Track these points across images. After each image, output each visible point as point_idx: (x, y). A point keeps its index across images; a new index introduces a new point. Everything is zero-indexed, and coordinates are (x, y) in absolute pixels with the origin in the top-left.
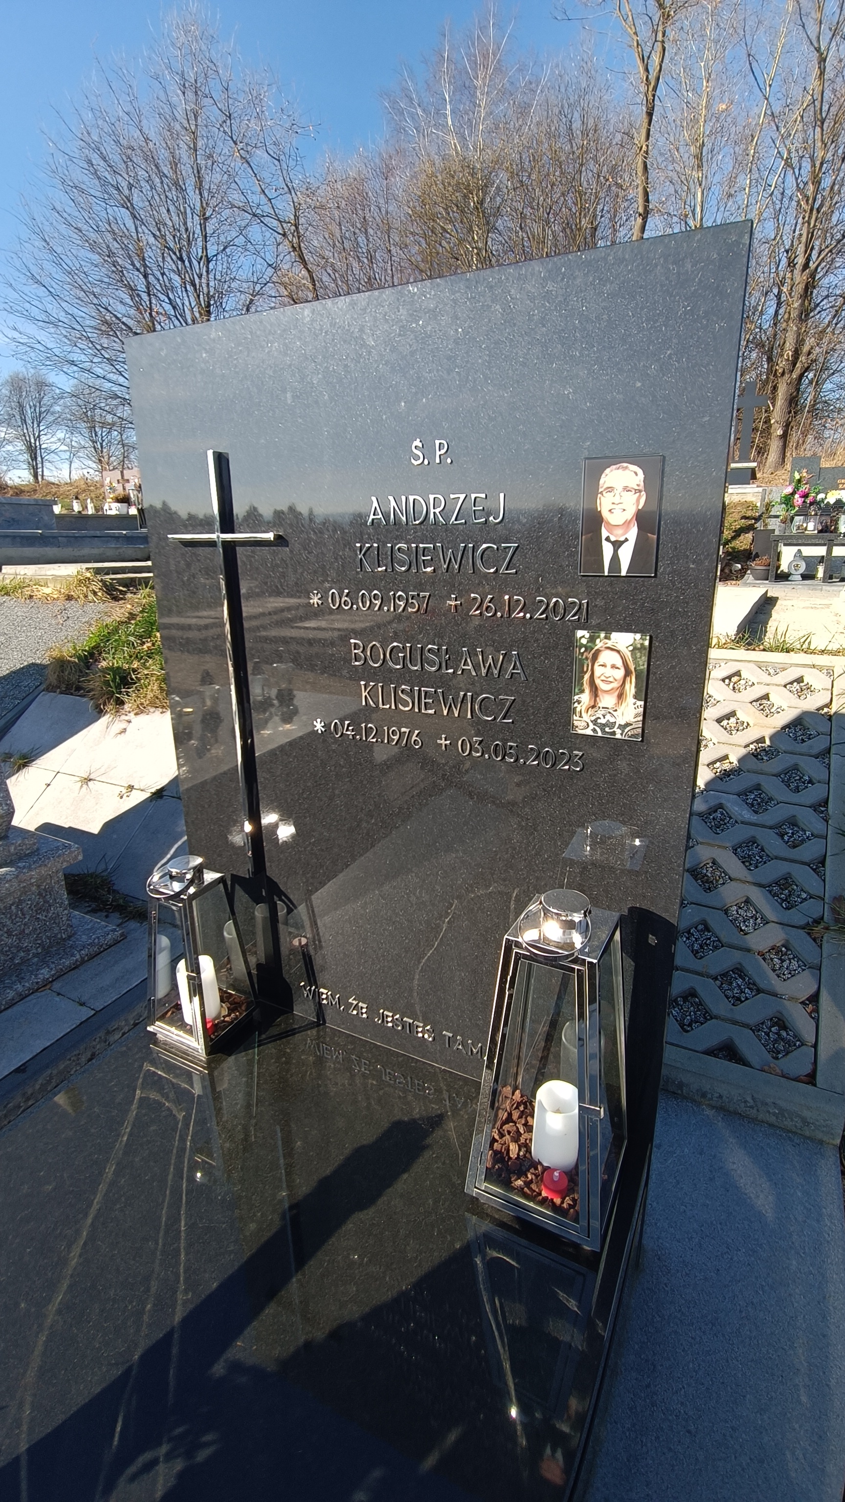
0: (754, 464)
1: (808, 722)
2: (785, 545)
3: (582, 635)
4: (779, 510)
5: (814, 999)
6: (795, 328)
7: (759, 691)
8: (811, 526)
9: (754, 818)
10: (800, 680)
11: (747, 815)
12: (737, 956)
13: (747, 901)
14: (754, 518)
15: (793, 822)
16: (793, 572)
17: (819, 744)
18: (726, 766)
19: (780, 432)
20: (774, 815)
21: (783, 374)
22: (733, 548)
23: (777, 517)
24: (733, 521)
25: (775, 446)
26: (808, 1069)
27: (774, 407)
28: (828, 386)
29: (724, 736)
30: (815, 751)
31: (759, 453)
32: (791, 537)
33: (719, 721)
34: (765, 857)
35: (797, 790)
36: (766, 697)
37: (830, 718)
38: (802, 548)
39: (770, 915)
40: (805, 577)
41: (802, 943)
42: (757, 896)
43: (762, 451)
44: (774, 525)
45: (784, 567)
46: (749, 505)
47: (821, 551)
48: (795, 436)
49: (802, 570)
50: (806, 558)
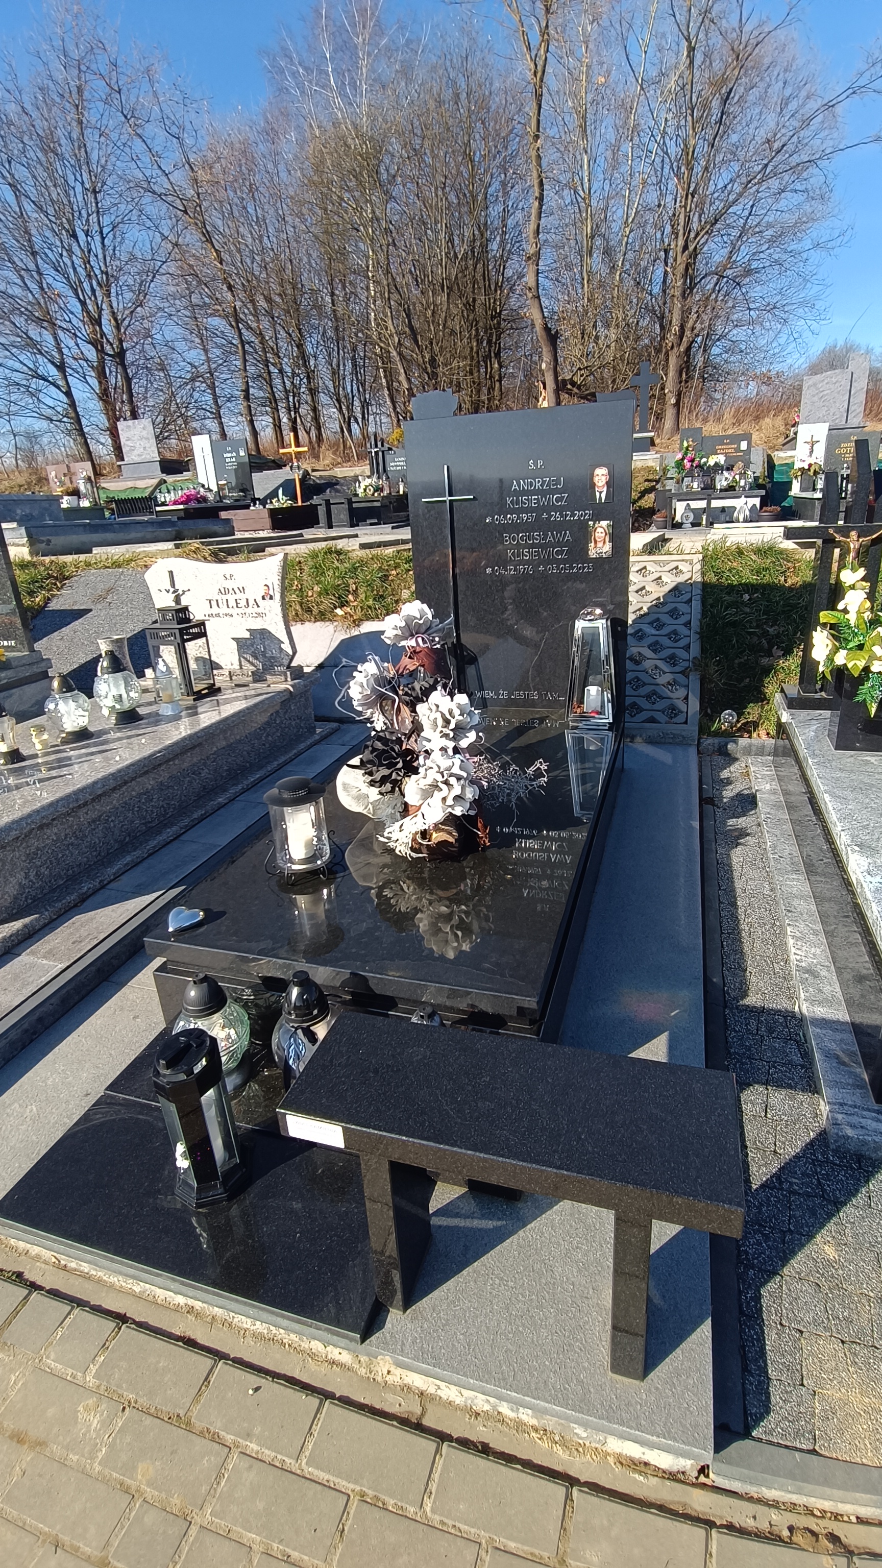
0: (652, 434)
1: (681, 587)
2: (678, 500)
3: (591, 523)
4: (672, 473)
5: (686, 698)
6: (679, 305)
7: (656, 575)
8: (695, 485)
9: (657, 633)
10: (677, 568)
11: (654, 632)
12: (653, 687)
13: (656, 667)
14: (655, 481)
15: (675, 632)
16: (685, 521)
17: (686, 597)
18: (642, 613)
19: (673, 401)
20: (665, 631)
21: (672, 348)
22: (640, 507)
23: (672, 478)
24: (639, 484)
25: (670, 413)
26: (684, 720)
27: (666, 375)
28: (715, 350)
29: (641, 599)
30: (684, 600)
31: (657, 418)
32: (680, 494)
33: (637, 592)
34: (663, 648)
35: (676, 618)
36: (660, 578)
37: (691, 585)
38: (690, 503)
39: (666, 670)
40: (694, 525)
41: (681, 678)
42: (660, 664)
43: (659, 417)
44: (670, 485)
45: (678, 518)
46: (650, 470)
47: (702, 504)
48: (686, 401)
49: (691, 520)
50: (693, 510)
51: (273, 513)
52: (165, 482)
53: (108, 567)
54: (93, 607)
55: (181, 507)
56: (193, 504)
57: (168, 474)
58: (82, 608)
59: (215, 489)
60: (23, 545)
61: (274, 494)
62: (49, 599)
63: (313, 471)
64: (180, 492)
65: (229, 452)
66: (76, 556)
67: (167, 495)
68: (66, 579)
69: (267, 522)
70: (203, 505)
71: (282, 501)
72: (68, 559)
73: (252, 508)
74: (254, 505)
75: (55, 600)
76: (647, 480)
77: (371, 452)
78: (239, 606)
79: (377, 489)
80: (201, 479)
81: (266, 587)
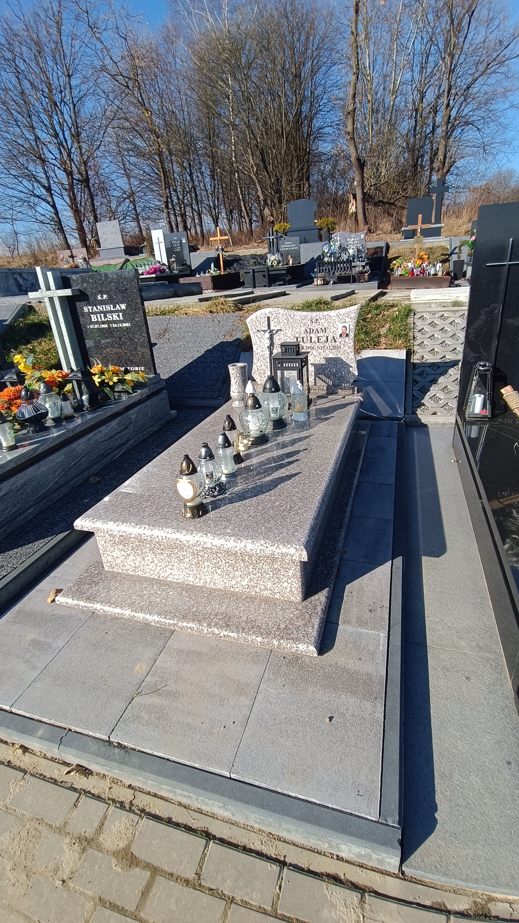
6: (444, 143)
21: (438, 170)
51: (213, 279)
56: (159, 275)
57: (130, 255)
59: (167, 264)
64: (147, 266)
65: (176, 240)
70: (164, 274)
71: (215, 272)
73: (197, 276)
74: (199, 274)
76: (442, 255)
77: (270, 239)
78: (320, 341)
79: (279, 262)
80: (158, 258)
81: (344, 328)
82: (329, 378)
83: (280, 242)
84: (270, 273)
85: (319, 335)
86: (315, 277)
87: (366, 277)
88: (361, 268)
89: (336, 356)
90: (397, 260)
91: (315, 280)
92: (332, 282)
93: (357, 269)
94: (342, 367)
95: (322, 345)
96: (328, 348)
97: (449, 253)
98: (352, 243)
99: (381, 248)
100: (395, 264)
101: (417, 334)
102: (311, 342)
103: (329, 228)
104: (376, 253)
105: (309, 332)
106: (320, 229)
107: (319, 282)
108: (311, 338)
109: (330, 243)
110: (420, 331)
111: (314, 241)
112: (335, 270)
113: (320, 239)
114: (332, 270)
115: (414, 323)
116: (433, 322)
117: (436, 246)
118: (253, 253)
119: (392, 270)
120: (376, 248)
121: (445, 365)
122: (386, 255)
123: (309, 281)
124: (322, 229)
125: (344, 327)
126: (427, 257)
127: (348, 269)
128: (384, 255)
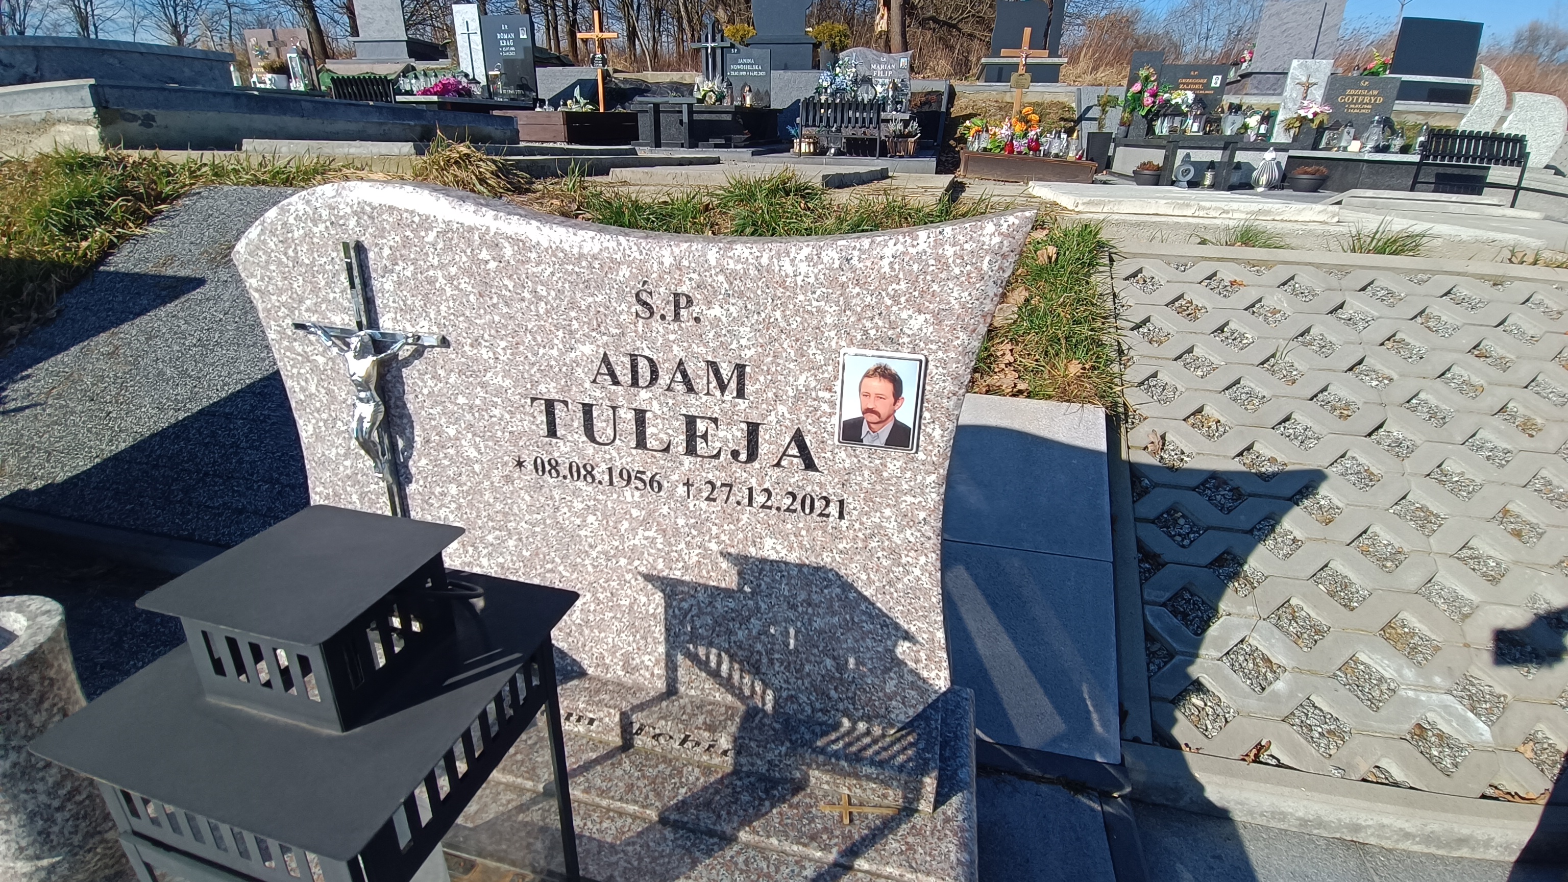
40: (1192, 184)
49: (1189, 177)
50: (1194, 164)
51: (570, 117)
52: (414, 69)
53: (264, 182)
54: (209, 275)
55: (435, 98)
56: (450, 98)
57: (418, 59)
58: (183, 273)
59: (484, 82)
60: (88, 122)
61: (567, 94)
62: (112, 245)
63: (616, 71)
64: (433, 79)
65: (505, 32)
66: (195, 154)
67: (413, 81)
68: (164, 201)
69: (562, 129)
70: (467, 100)
71: (578, 105)
72: (178, 157)
73: (538, 109)
74: (541, 107)
75: (127, 248)
76: (1062, 119)
77: (707, 48)
78: (700, 445)
79: (720, 98)
80: (465, 66)
81: (882, 386)
82: (756, 670)
83: (728, 57)
84: (696, 117)
85: (694, 405)
86: (797, 136)
87: (911, 147)
88: (900, 126)
89: (812, 560)
90: (973, 120)
91: (796, 141)
92: (833, 151)
93: (891, 126)
94: (848, 626)
95: (719, 477)
96: (760, 499)
97: (1076, 117)
98: (880, 74)
99: (939, 94)
100: (969, 128)
101: (1131, 339)
102: (641, 443)
103: (833, 45)
104: (927, 103)
105: (625, 376)
106: (816, 46)
107: (805, 148)
108: (640, 417)
109: (834, 68)
110: (1137, 327)
111: (802, 68)
112: (842, 122)
113: (816, 66)
114: (835, 122)
115: (1115, 296)
116: (1181, 297)
117: (1048, 100)
118: (675, 80)
119: (963, 140)
120: (929, 93)
121: (1261, 487)
122: (948, 109)
123: (783, 146)
124: (820, 43)
125: (883, 372)
126: (1037, 118)
127: (871, 123)
128: (943, 109)
